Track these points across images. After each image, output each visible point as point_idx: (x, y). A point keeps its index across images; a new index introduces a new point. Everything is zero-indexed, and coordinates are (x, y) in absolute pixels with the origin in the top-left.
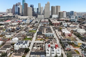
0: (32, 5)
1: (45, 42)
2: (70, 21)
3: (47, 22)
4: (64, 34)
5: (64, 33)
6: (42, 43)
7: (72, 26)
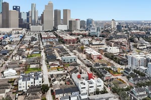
0: (16, 7)
1: (66, 71)
2: (89, 35)
3: (54, 38)
4: (90, 57)
5: (90, 54)
6: (64, 74)
7: (96, 43)
